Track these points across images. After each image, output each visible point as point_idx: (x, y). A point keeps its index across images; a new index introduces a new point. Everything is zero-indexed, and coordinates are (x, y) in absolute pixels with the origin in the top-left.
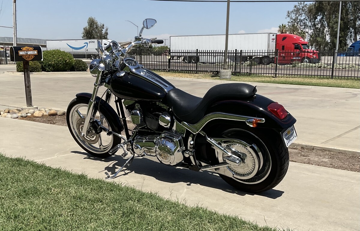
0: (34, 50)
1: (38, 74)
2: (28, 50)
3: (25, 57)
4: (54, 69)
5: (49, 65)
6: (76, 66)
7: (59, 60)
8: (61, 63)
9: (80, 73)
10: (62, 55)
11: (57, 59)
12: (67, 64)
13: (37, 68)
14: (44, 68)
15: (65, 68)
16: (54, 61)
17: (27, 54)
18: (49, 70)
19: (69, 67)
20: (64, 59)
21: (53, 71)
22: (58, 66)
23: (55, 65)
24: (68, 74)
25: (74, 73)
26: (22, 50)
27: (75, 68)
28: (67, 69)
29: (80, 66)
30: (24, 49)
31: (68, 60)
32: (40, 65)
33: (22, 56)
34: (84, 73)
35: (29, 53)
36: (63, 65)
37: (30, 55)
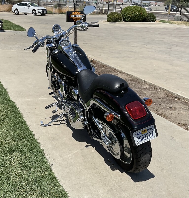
0: (80, 14)
1: (119, 23)
2: (77, 14)
3: (74, 19)
4: (131, 20)
5: (128, 17)
6: (147, 18)
7: (135, 13)
8: (136, 16)
9: (149, 23)
10: (138, 9)
11: (134, 12)
12: (140, 16)
13: (120, 19)
14: (125, 19)
15: (139, 19)
16: (132, 14)
17: (76, 17)
18: (128, 20)
19: (142, 18)
20: (139, 13)
21: (130, 21)
22: (134, 18)
23: (132, 17)
24: (141, 23)
25: (145, 23)
26: (72, 14)
27: (147, 20)
28: (140, 20)
29: (150, 18)
30: (74, 13)
31: (142, 13)
32: (122, 17)
33: (72, 18)
34: (152, 23)
35: (77, 16)
36: (138, 17)
37: (77, 18)
